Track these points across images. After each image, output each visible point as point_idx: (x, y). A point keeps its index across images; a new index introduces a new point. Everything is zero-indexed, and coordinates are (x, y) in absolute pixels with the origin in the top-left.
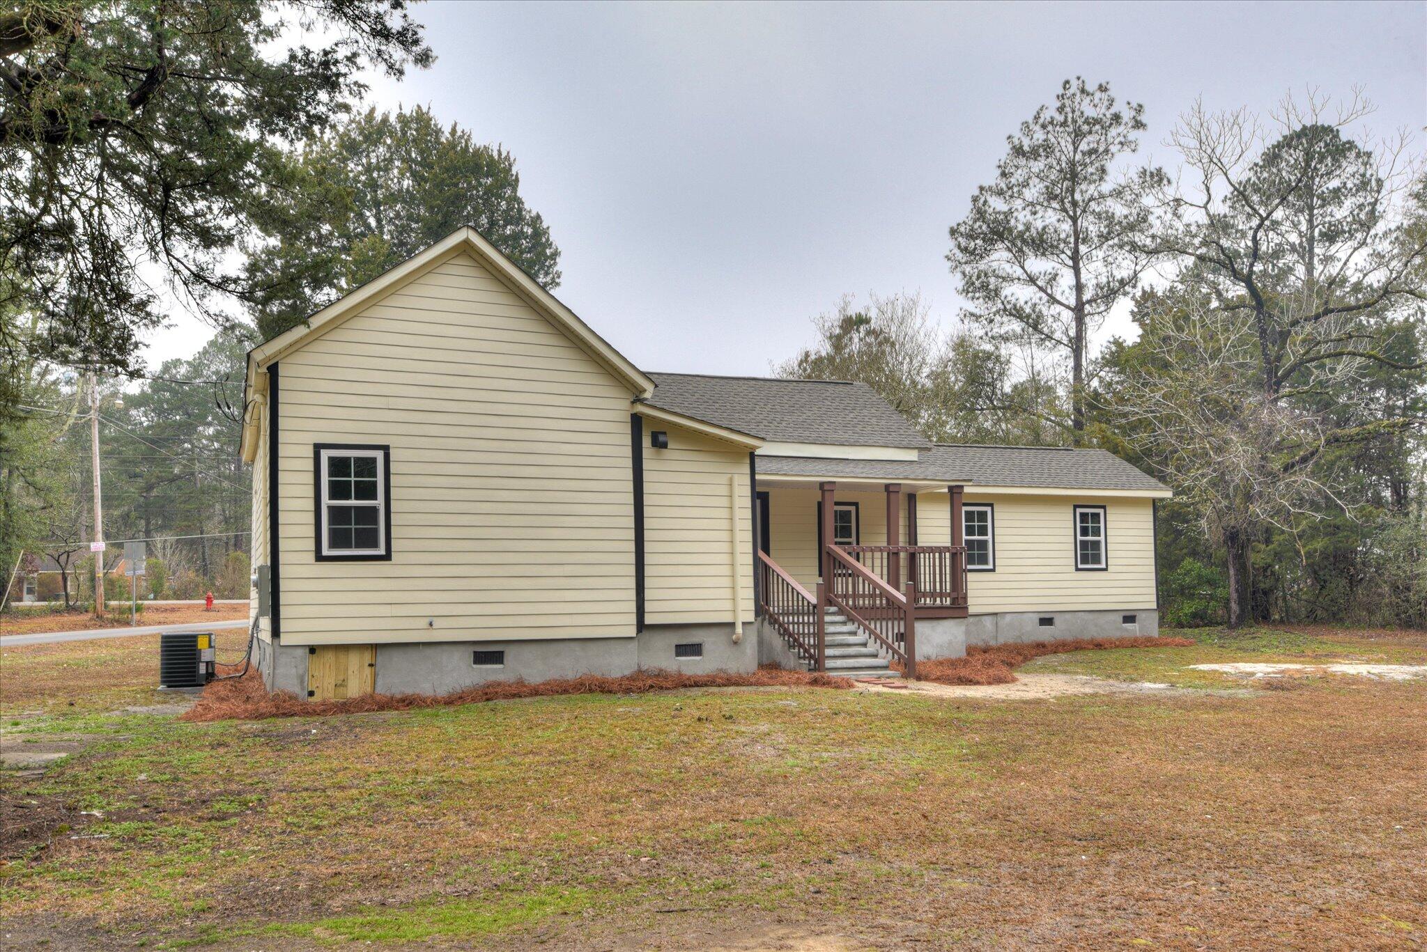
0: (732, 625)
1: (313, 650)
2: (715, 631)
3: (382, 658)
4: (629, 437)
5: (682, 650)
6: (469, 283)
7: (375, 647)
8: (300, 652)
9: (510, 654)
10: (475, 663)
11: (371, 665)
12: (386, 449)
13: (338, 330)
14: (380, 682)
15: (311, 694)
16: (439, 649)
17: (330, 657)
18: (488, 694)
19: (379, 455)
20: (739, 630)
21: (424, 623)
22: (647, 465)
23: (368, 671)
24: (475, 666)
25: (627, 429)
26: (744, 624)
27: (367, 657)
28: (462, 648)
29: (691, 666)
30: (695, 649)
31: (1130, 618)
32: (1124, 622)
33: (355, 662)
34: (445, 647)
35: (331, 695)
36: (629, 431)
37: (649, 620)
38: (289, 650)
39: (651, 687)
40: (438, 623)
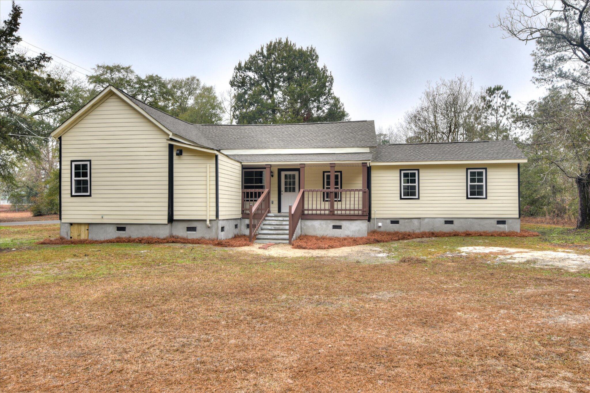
0: (205, 220)
1: (71, 224)
2: (201, 222)
3: (91, 228)
4: (168, 152)
5: (189, 229)
6: (116, 104)
7: (89, 224)
8: (67, 225)
9: (128, 228)
10: (117, 230)
11: (87, 230)
12: (90, 161)
13: (77, 125)
14: (90, 235)
15: (71, 238)
16: (106, 226)
17: (76, 227)
18: (119, 241)
19: (88, 163)
20: (208, 222)
21: (100, 217)
22: (175, 162)
23: (87, 231)
24: (117, 232)
25: (167, 149)
26: (210, 220)
27: (87, 227)
28: (112, 226)
29: (192, 235)
30: (194, 229)
31: (502, 222)
32: (497, 224)
33: (83, 228)
34: (108, 225)
35: (76, 238)
36: (168, 150)
37: (175, 218)
38: (64, 224)
39: (156, 242)
40: (105, 217)
